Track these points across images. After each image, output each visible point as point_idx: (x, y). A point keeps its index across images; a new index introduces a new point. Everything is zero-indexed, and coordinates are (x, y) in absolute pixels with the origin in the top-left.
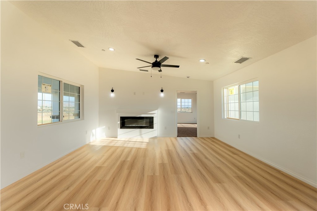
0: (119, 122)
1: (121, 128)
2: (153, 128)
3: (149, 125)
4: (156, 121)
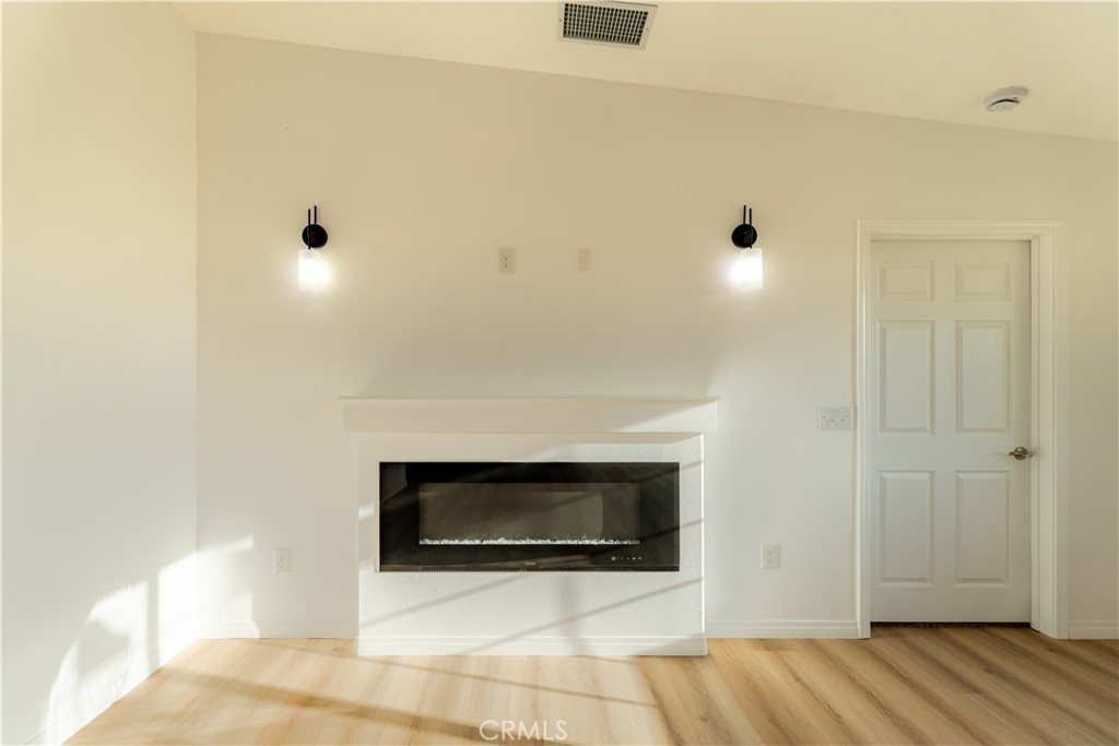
0: (371, 511)
1: (387, 562)
3: (637, 539)
4: (697, 504)
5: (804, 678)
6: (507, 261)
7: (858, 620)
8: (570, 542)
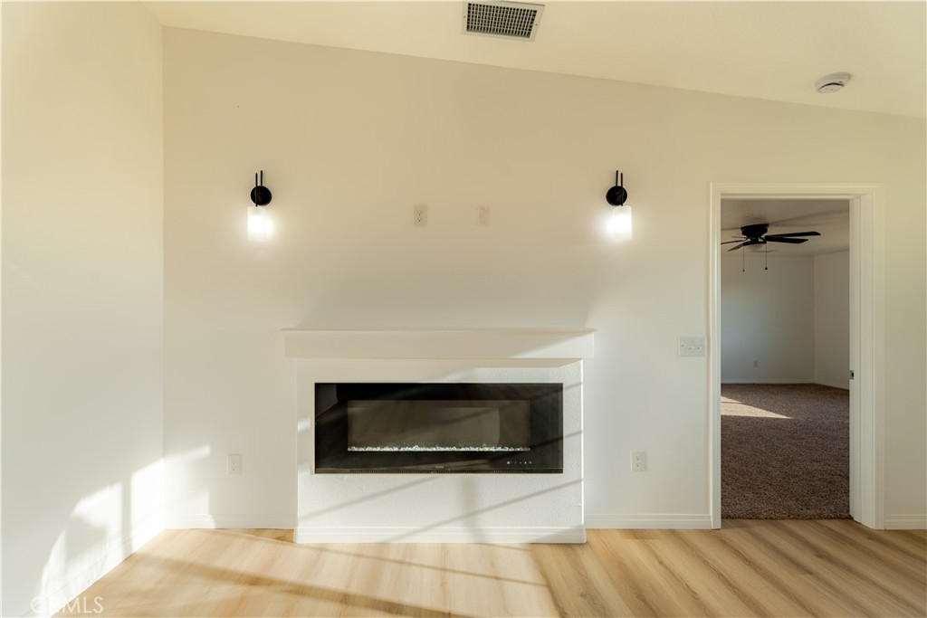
0: (308, 424)
1: (321, 465)
3: (528, 447)
4: (577, 418)
5: (666, 562)
6: (420, 216)
8: (472, 449)
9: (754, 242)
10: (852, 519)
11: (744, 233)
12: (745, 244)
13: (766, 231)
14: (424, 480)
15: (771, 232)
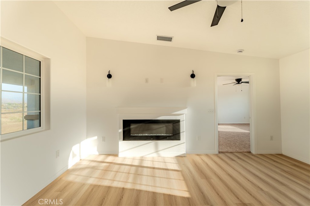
0: (121, 130)
1: (124, 139)
2: (179, 139)
3: (172, 134)
4: (184, 128)
5: (203, 159)
6: (147, 81)
7: (216, 150)
8: (159, 135)
9: (239, 83)
10: (251, 152)
11: (236, 81)
12: (236, 84)
13: (241, 80)
14: (152, 142)
15: (243, 81)
